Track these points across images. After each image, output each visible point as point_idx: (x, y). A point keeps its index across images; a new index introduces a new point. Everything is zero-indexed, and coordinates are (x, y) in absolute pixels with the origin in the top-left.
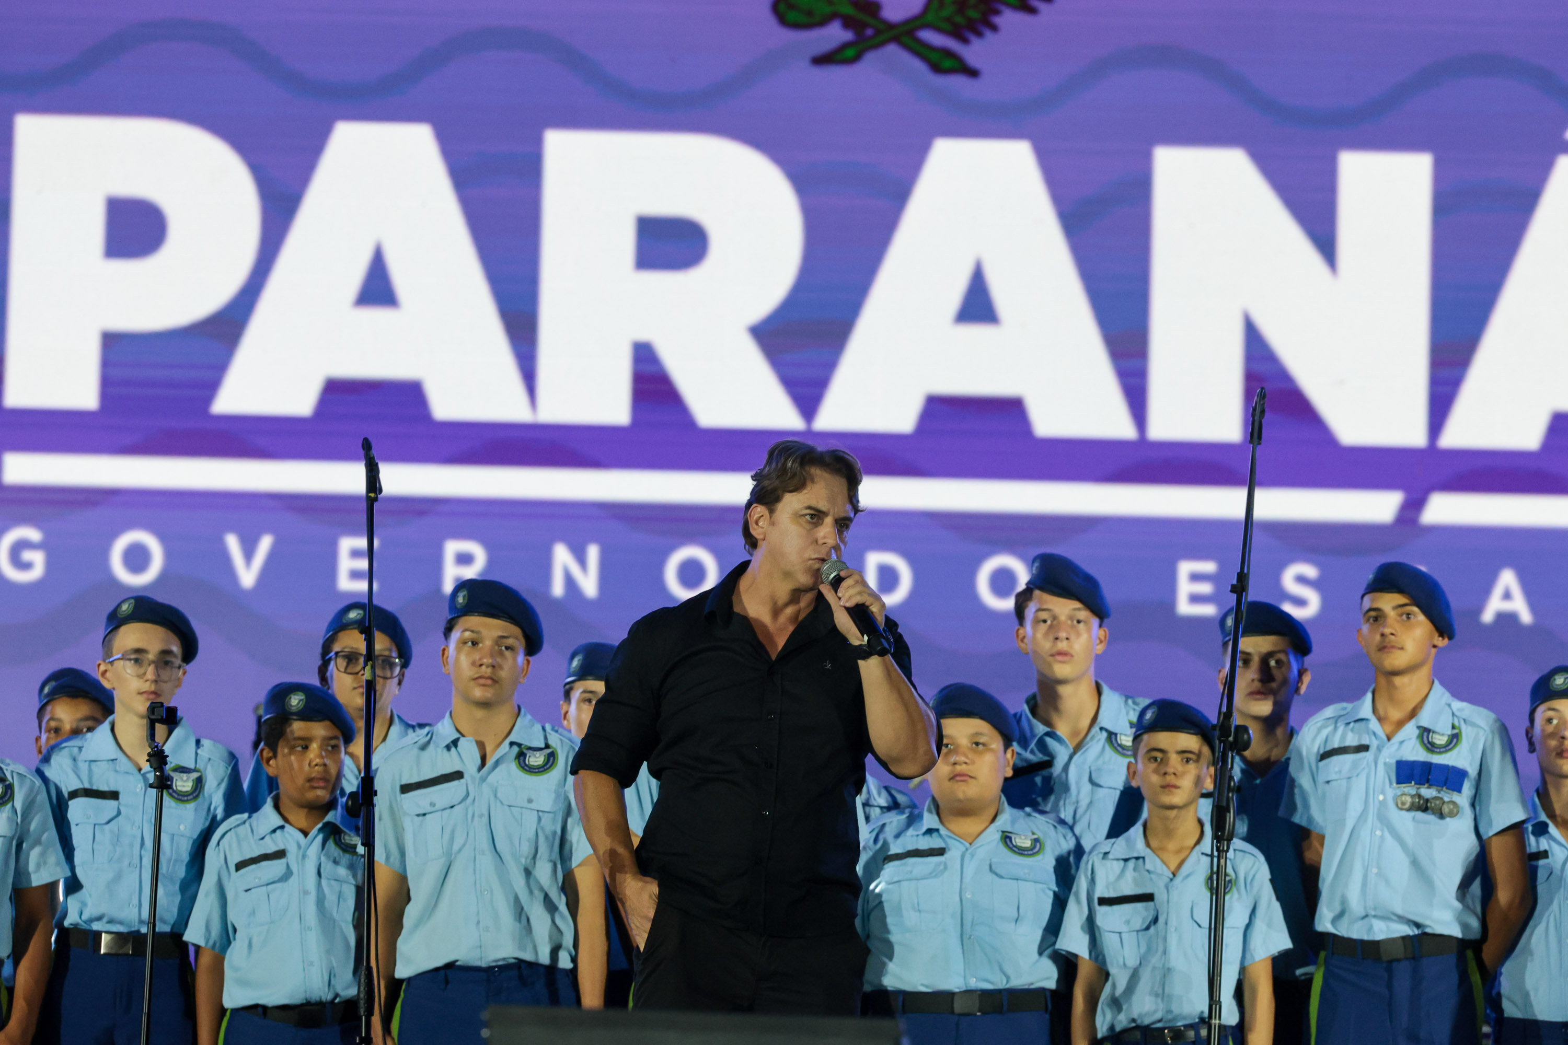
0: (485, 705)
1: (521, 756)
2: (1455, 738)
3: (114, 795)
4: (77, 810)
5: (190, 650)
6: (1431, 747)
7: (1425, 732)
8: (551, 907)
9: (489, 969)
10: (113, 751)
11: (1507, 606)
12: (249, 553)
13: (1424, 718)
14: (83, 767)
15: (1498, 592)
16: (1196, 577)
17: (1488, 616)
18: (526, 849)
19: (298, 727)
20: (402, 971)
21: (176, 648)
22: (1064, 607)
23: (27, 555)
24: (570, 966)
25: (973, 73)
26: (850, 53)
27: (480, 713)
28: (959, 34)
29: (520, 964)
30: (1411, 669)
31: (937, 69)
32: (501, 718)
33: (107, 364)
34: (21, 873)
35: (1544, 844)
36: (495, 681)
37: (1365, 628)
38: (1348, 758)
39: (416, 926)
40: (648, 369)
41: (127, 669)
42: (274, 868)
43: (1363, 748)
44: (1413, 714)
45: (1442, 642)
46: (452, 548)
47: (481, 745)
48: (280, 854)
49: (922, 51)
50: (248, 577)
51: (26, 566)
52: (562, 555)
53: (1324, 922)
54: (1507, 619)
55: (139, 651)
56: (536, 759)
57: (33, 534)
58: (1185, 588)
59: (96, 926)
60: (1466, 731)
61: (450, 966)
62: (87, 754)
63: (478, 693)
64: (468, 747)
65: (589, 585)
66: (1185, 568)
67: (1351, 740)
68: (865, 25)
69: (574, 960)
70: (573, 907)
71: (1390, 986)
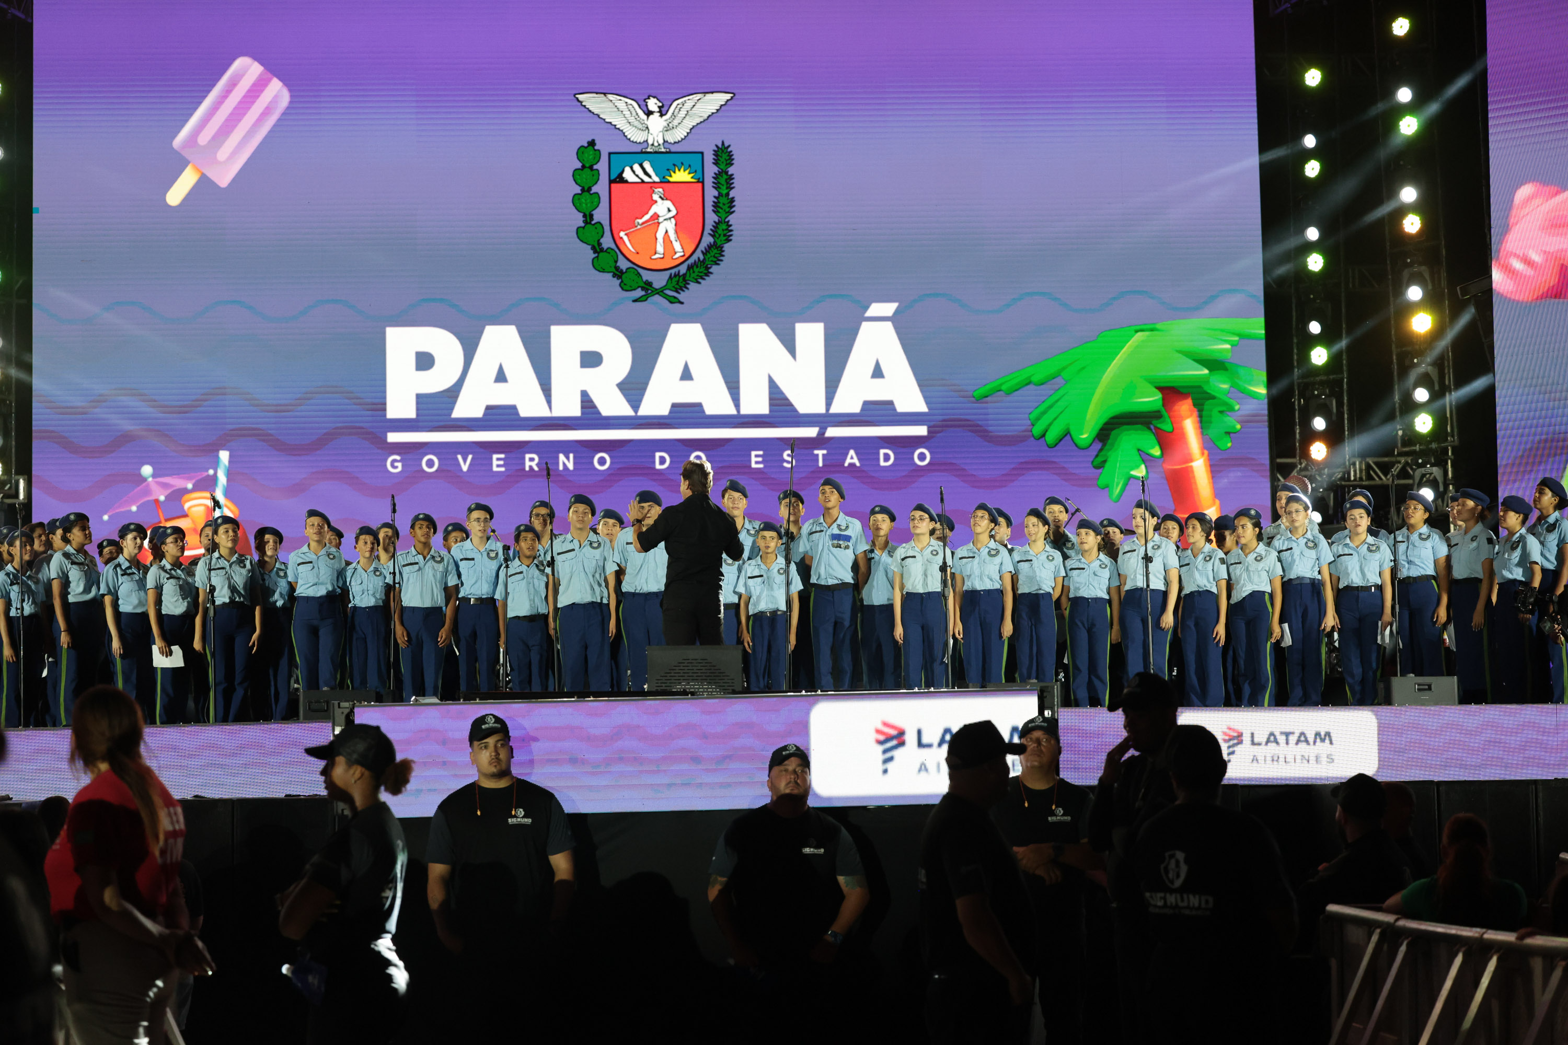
0: (580, 529)
1: (591, 544)
2: (847, 527)
3: (473, 559)
4: (462, 565)
5: (492, 516)
6: (840, 530)
7: (839, 526)
8: (600, 585)
9: (584, 604)
10: (472, 547)
11: (852, 461)
12: (465, 460)
13: (838, 522)
14: (464, 552)
15: (849, 456)
16: (757, 456)
17: (846, 464)
18: (593, 570)
19: (523, 534)
20: (560, 605)
21: (488, 517)
22: (737, 495)
23: (396, 464)
24: (607, 602)
25: (682, 303)
26: (644, 298)
27: (579, 532)
28: (677, 291)
29: (593, 602)
30: (834, 507)
31: (671, 302)
32: (585, 534)
33: (418, 403)
34: (446, 583)
35: (873, 555)
36: (583, 521)
37: (820, 495)
38: (818, 534)
39: (563, 593)
40: (585, 399)
41: (475, 524)
42: (521, 576)
43: (822, 531)
44: (835, 520)
45: (842, 500)
46: (528, 456)
47: (579, 541)
48: (521, 573)
49: (667, 297)
50: (465, 468)
51: (396, 467)
52: (562, 457)
53: (813, 580)
54: (852, 465)
55: (478, 518)
56: (595, 545)
57: (398, 458)
58: (754, 459)
59: (469, 597)
60: (850, 525)
61: (573, 604)
62: (465, 548)
63: (579, 526)
64: (576, 542)
65: (571, 466)
66: (753, 453)
67: (818, 529)
68: (648, 290)
69: (609, 601)
70: (607, 586)
71: (833, 597)
